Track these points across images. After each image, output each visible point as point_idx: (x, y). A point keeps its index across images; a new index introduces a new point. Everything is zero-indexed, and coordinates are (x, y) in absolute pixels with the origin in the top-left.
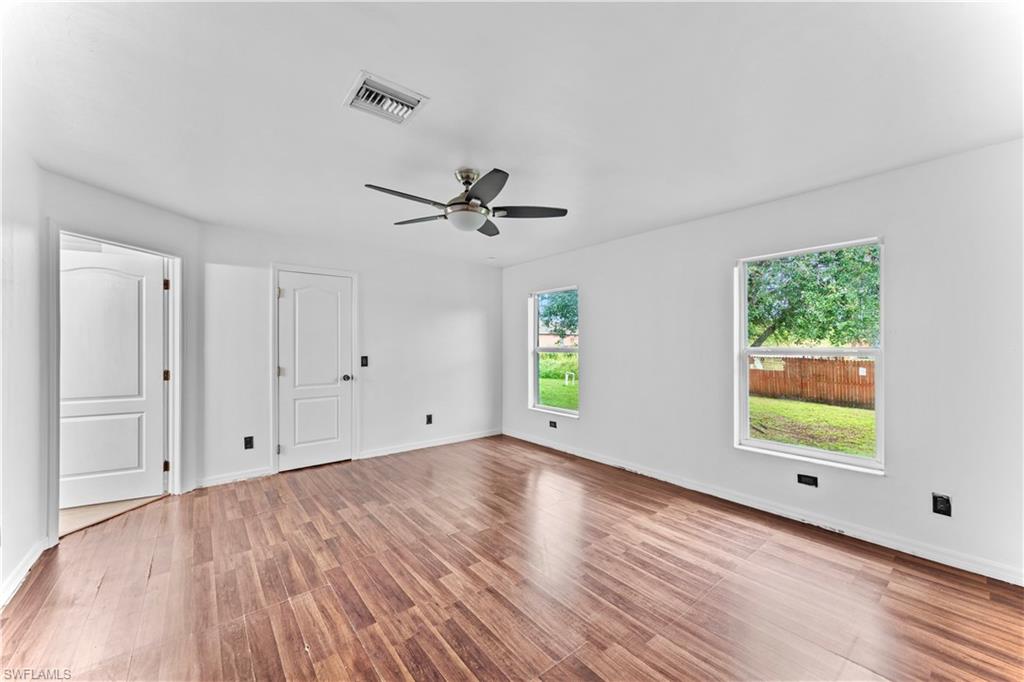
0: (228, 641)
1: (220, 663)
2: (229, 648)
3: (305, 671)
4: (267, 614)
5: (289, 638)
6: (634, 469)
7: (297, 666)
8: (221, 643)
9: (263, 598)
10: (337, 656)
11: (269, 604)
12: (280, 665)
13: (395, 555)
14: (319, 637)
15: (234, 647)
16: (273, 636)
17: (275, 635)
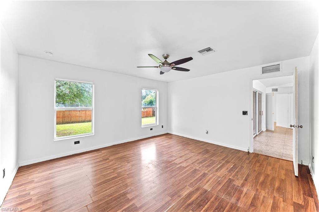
0: (231, 195)
1: (236, 192)
2: (232, 193)
3: (224, 178)
4: (218, 192)
5: (220, 184)
6: (118, 143)
7: (224, 179)
8: (233, 196)
9: (213, 198)
10: (217, 175)
11: (214, 194)
12: (227, 182)
13: (177, 175)
14: (215, 179)
15: (231, 193)
16: (222, 187)
17: (221, 187)
